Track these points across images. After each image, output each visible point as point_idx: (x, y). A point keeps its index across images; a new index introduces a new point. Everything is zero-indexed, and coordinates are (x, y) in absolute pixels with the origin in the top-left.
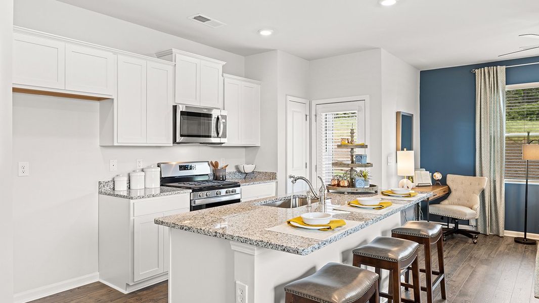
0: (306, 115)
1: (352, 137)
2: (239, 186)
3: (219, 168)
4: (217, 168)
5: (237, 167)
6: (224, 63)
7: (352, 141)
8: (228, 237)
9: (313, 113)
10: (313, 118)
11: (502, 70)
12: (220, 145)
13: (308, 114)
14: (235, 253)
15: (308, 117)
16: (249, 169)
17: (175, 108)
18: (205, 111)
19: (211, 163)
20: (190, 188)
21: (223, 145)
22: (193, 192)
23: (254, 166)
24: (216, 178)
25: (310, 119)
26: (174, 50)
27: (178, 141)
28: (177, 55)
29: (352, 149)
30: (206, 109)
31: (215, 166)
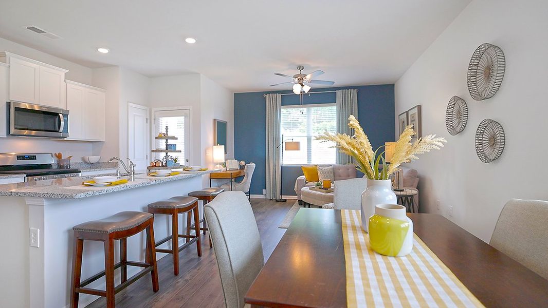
0: (147, 119)
1: (167, 131)
2: (80, 172)
3: (62, 158)
4: (61, 158)
5: (83, 159)
6: (67, 71)
7: (167, 134)
8: (21, 195)
9: (153, 117)
10: (153, 121)
11: (279, 96)
12: (62, 139)
13: (148, 118)
14: (30, 206)
15: (148, 121)
16: (93, 159)
17: (9, 104)
18: (44, 109)
19: (55, 154)
20: (25, 173)
21: (65, 139)
22: (27, 176)
23: (99, 157)
24: (60, 166)
25: (150, 122)
26: (6, 53)
27: (12, 133)
28: (11, 58)
29: (167, 140)
30: (46, 108)
31: (59, 156)
